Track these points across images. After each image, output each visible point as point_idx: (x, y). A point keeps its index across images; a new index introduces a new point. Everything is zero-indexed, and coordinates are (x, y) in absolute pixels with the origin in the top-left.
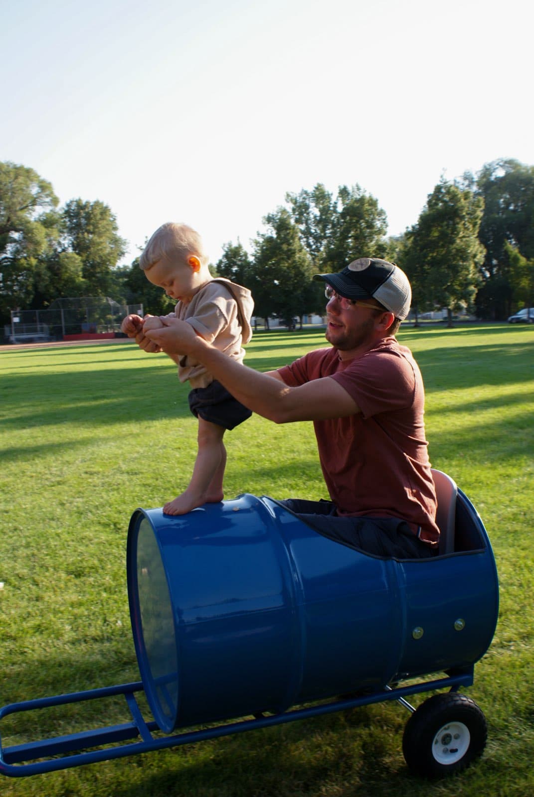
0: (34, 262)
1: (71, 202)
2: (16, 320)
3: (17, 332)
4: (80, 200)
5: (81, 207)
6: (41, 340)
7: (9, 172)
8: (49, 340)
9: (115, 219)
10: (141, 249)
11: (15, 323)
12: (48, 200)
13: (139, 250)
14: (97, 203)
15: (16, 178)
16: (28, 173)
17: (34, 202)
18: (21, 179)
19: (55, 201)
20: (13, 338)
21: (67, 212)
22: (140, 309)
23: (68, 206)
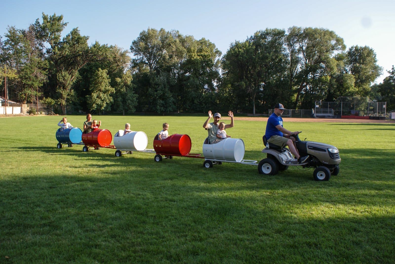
0: (329, 78)
1: (352, 47)
2: (317, 106)
3: (317, 112)
4: (357, 46)
5: (357, 49)
6: (329, 117)
7: (321, 33)
8: (333, 117)
9: (375, 56)
10: (389, 73)
11: (316, 108)
12: (340, 47)
13: (388, 73)
14: (366, 48)
15: (324, 36)
16: (331, 34)
17: (333, 48)
18: (327, 37)
19: (344, 47)
20: (315, 115)
21: (349, 53)
22: (385, 104)
23: (350, 50)
